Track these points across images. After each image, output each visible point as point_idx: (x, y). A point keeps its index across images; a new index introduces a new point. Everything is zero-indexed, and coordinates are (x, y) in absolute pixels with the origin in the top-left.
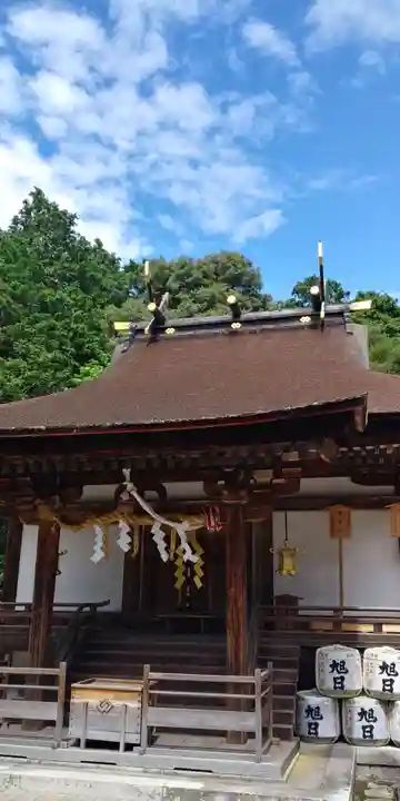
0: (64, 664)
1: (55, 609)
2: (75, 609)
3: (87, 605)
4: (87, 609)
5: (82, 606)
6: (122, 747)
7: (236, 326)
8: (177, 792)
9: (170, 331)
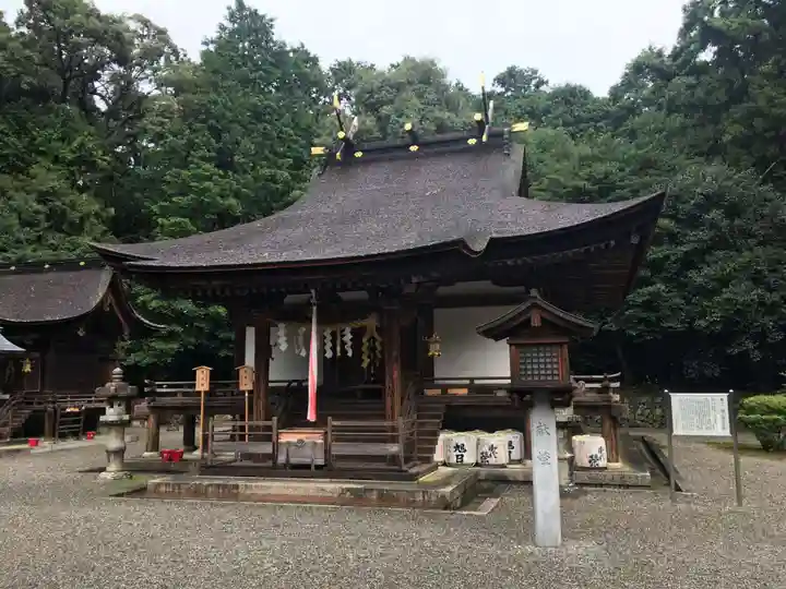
0: (275, 418)
1: (270, 385)
2: (286, 384)
3: (294, 381)
4: (295, 384)
5: (290, 382)
6: (313, 468)
7: (414, 148)
8: (348, 490)
9: (359, 154)
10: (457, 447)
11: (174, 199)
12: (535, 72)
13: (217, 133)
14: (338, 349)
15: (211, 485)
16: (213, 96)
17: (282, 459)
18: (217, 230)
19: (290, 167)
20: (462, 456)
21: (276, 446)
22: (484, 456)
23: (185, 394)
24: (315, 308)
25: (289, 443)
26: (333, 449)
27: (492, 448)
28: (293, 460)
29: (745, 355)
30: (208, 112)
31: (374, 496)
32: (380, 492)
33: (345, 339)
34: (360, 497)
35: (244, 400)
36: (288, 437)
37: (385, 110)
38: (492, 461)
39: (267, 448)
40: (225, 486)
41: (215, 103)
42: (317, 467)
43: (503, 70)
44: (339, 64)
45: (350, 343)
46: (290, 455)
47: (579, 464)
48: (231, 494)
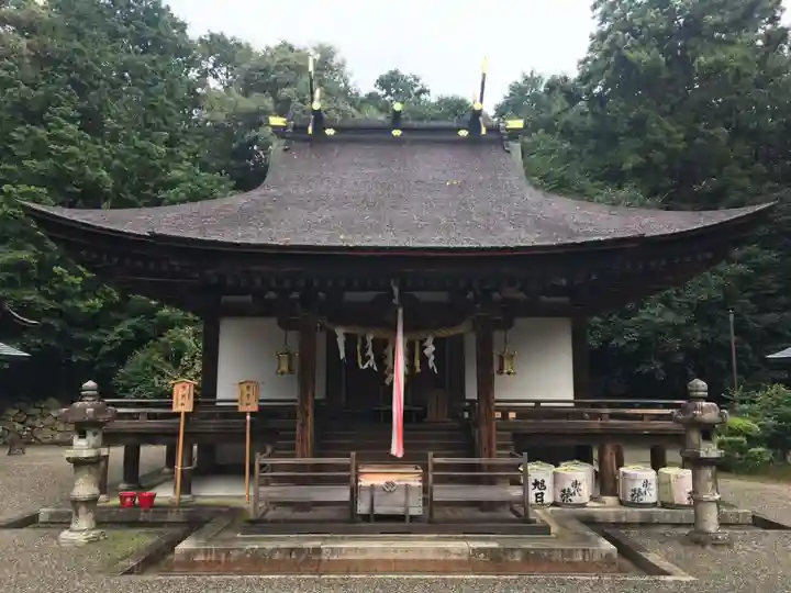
0: (354, 454)
6: (408, 518)
7: (397, 133)
8: (481, 550)
9: (330, 132)
10: (536, 484)
11: (25, 163)
12: (417, 80)
13: (81, 90)
14: (417, 363)
15: (278, 549)
16: (77, 44)
17: (363, 508)
18: (80, 208)
19: (166, 143)
20: (542, 494)
21: (355, 491)
22: (565, 493)
23: (151, 416)
24: (400, 311)
25: (372, 487)
26: (435, 494)
27: (576, 484)
28: (379, 510)
29: (651, 375)
30: (70, 62)
31: (518, 558)
32: (526, 552)
33: (426, 352)
34: (499, 559)
35: (245, 424)
36: (372, 479)
37: (285, 92)
38: (575, 499)
39: (343, 494)
40: (300, 551)
41: (80, 52)
42: (413, 518)
43: (385, 72)
44: (212, 36)
45: (432, 358)
46: (375, 503)
47: (677, 502)
48: (310, 562)
